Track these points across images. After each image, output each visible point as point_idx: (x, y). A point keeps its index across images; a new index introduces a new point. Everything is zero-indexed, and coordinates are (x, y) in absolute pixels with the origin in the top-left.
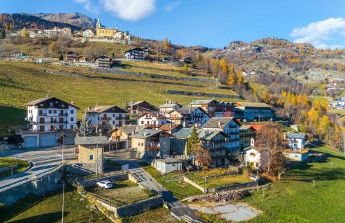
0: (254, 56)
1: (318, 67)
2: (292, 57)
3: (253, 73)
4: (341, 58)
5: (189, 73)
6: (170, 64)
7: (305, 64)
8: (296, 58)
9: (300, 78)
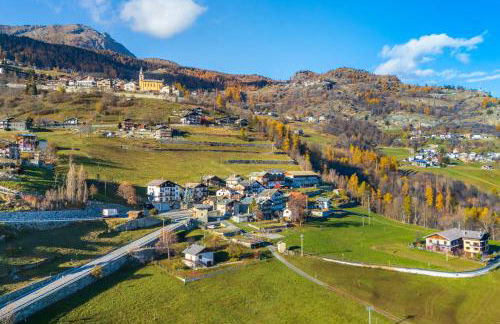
0: (325, 95)
1: (402, 109)
2: (371, 97)
3: (322, 118)
4: (430, 97)
5: (245, 139)
6: (226, 128)
7: (387, 105)
8: (376, 97)
9: (380, 123)
